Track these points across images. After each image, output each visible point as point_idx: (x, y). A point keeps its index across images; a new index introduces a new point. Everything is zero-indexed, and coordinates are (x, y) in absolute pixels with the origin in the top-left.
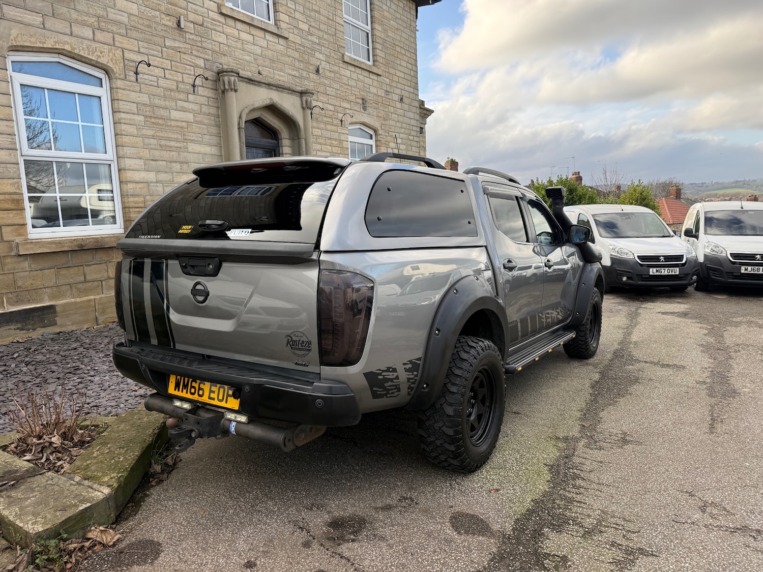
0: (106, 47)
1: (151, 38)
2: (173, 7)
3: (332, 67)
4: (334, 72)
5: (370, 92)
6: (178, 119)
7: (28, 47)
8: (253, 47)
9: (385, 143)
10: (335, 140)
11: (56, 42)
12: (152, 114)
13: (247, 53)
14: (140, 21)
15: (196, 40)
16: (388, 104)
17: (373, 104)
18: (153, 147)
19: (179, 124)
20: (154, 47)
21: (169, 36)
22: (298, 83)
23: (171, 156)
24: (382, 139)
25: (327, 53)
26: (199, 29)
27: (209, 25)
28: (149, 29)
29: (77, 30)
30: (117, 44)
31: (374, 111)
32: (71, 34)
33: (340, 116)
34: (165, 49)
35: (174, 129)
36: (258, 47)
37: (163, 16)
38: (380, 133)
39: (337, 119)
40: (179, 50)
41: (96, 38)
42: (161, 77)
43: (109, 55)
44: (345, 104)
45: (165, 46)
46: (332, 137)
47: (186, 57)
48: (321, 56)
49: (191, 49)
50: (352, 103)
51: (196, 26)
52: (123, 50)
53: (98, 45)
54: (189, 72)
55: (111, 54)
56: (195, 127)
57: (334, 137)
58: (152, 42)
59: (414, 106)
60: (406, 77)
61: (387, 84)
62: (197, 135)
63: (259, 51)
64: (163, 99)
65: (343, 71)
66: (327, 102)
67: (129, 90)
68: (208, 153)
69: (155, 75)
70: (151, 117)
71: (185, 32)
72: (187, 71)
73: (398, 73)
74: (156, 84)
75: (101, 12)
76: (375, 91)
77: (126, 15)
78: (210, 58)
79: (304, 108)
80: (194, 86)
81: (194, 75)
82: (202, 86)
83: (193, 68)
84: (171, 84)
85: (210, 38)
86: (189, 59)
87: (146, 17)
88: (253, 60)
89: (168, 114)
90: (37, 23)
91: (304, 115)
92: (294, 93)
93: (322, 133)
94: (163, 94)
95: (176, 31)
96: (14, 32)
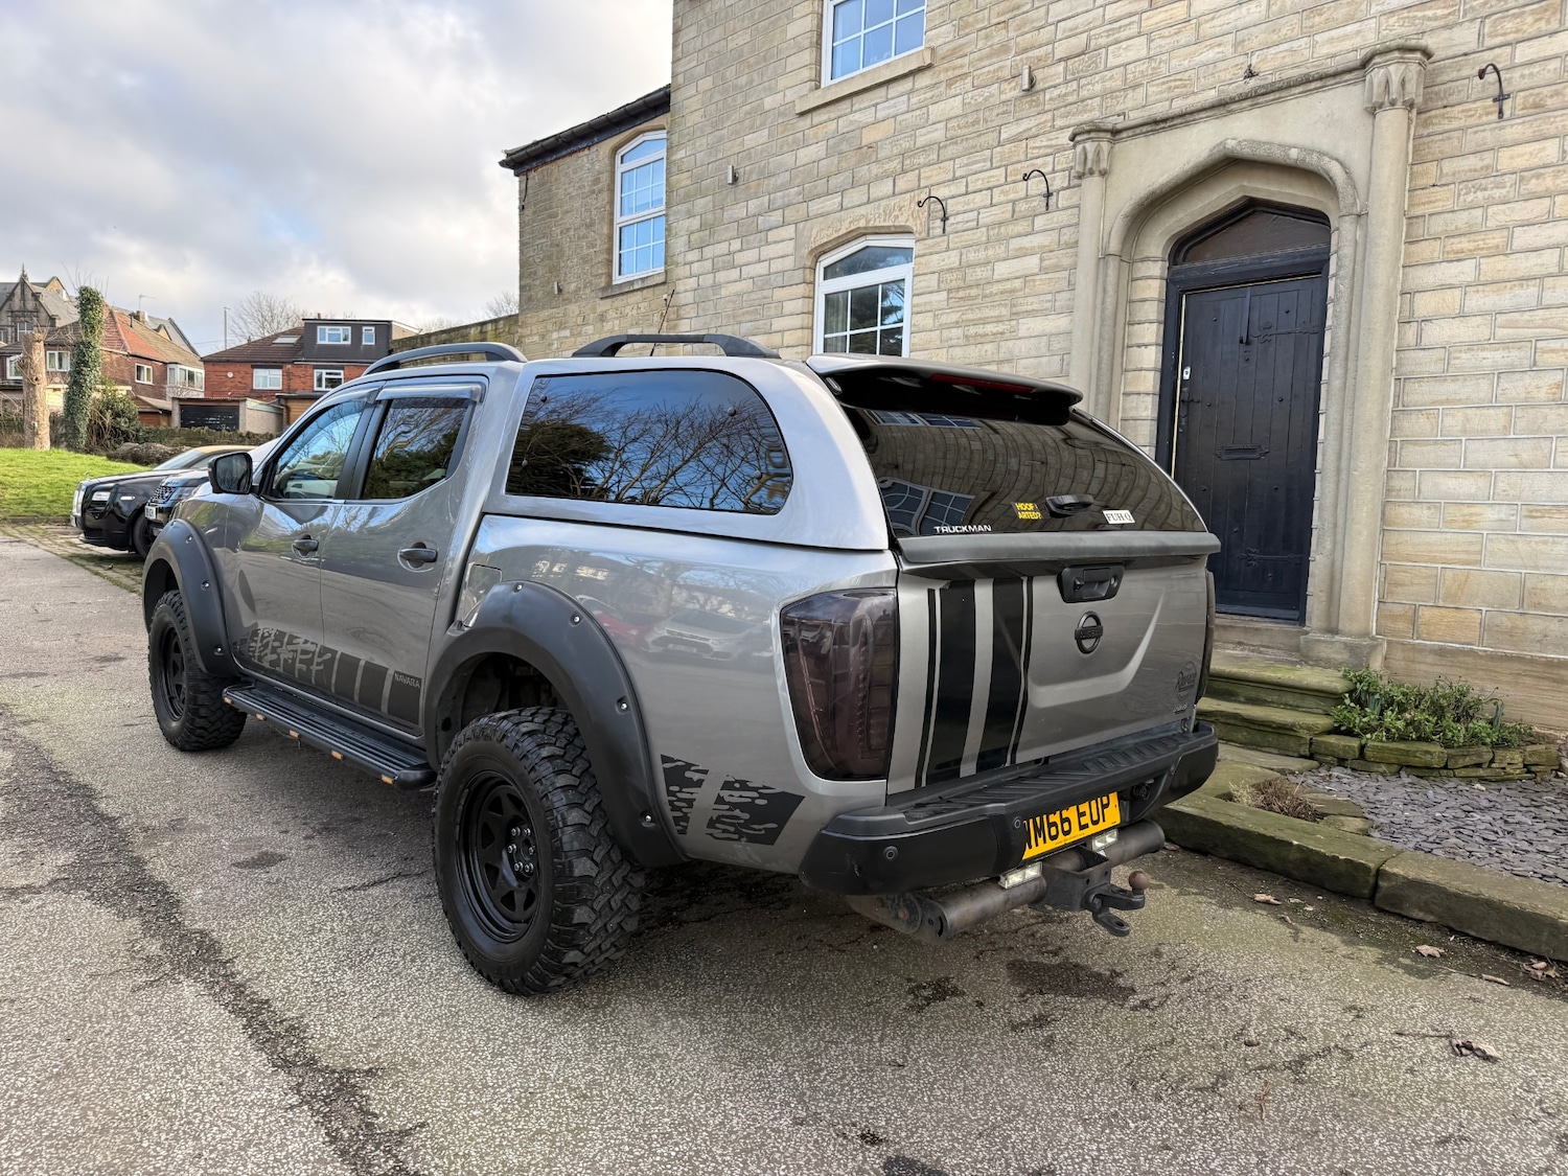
0: (908, 196)
1: (977, 141)
2: (1025, 56)
6: (1005, 276)
11: (852, 223)
12: (962, 285)
13: (1208, 43)
14: (963, 122)
15: (1066, 95)
18: (954, 342)
19: (1008, 286)
20: (978, 156)
21: (1009, 119)
23: (983, 353)
26: (1078, 64)
27: (1103, 41)
28: (975, 129)
29: (875, 191)
30: (923, 183)
32: (868, 202)
34: (998, 149)
35: (996, 298)
37: (1005, 86)
40: (1025, 135)
41: (896, 191)
42: (985, 207)
43: (909, 208)
45: (999, 143)
47: (1037, 142)
49: (1053, 119)
51: (1070, 62)
52: (930, 188)
53: (898, 199)
55: (913, 205)
56: (1041, 283)
58: (978, 148)
62: (1042, 297)
64: (983, 247)
67: (931, 254)
68: (1061, 330)
69: (977, 206)
70: (958, 289)
71: (1044, 90)
74: (975, 224)
77: (942, 125)
78: (1094, 115)
79: (1373, 111)
80: (1048, 195)
81: (1054, 171)
82: (1067, 188)
83: (1050, 158)
84: (1002, 213)
85: (1102, 67)
86: (1044, 144)
87: (974, 108)
88: (1229, 50)
89: (990, 273)
90: (836, 207)
91: (1373, 136)
92: (1332, 81)
93: (1564, 152)
94: (984, 239)
95: (1024, 101)
96: (814, 232)
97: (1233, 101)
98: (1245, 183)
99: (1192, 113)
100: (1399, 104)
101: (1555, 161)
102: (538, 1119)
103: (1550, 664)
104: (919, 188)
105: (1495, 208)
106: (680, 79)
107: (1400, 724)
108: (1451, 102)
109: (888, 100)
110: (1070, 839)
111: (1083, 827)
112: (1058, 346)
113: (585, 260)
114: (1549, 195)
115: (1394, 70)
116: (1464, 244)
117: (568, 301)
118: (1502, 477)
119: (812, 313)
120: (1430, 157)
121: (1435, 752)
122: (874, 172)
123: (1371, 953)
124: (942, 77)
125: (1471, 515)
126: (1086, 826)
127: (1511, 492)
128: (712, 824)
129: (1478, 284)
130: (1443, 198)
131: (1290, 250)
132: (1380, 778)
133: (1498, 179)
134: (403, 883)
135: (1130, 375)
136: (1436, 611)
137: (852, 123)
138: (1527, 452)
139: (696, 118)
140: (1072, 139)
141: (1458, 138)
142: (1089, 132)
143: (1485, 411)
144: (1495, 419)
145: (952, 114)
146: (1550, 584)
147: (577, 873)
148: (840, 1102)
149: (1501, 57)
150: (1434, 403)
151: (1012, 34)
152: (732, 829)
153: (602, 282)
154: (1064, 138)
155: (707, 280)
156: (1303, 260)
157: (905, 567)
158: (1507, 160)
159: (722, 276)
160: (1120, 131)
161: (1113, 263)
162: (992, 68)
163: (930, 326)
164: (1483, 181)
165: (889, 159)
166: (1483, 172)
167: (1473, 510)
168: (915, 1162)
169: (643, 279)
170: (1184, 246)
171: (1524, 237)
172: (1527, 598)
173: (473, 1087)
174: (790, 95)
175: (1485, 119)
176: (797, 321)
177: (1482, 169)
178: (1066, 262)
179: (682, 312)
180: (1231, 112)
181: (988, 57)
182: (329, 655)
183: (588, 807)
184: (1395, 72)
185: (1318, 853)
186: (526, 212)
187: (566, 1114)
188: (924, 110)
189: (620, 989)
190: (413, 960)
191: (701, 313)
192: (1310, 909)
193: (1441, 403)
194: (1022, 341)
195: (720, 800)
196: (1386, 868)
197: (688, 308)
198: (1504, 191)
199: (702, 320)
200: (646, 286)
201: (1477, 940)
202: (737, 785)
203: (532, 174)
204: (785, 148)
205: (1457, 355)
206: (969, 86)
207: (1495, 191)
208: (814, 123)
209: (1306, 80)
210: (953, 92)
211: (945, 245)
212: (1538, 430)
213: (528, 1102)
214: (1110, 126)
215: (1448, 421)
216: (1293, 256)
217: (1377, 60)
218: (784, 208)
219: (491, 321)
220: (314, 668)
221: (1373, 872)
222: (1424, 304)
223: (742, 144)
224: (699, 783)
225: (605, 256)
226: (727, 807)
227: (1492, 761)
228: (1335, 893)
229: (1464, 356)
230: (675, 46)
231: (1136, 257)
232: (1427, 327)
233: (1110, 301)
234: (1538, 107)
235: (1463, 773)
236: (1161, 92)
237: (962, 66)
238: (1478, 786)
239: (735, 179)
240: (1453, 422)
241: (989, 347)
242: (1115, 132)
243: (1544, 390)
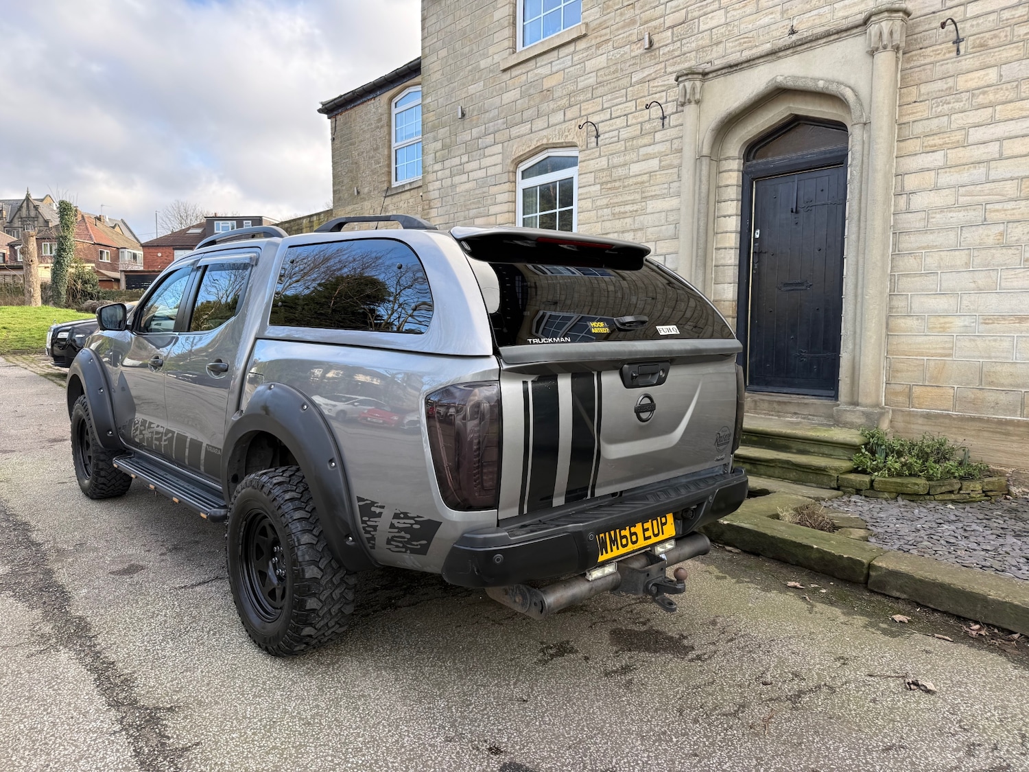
0: (574, 122)
1: (617, 84)
2: (646, 26)
6: (637, 173)
12: (610, 179)
13: (764, 12)
14: (607, 71)
15: (673, 50)
18: (605, 218)
19: (639, 179)
20: (618, 94)
21: (637, 68)
23: (624, 225)
26: (681, 30)
27: (696, 14)
28: (615, 76)
29: (552, 119)
30: (583, 113)
32: (548, 127)
34: (631, 89)
35: (632, 188)
37: (634, 46)
40: (648, 79)
41: (566, 119)
42: (623, 127)
43: (575, 130)
45: (631, 84)
47: (656, 83)
49: (666, 67)
51: (675, 29)
52: (587, 117)
53: (567, 124)
55: (577, 128)
56: (660, 177)
58: (617, 89)
62: (661, 186)
64: (623, 154)
67: (589, 160)
68: (674, 208)
69: (618, 127)
70: (607, 183)
71: (659, 48)
74: (616, 139)
77: (594, 74)
78: (693, 63)
79: (872, 53)
80: (664, 118)
81: (666, 102)
82: (677, 112)
83: (664, 94)
84: (635, 130)
85: (696, 31)
86: (660, 84)
87: (614, 62)
88: (778, 16)
89: (627, 171)
90: (528, 131)
91: (873, 69)
92: (845, 35)
93: (1001, 76)
94: (623, 148)
95: (646, 56)
96: (514, 148)
97: (780, 50)
98: (791, 105)
99: (754, 59)
100: (889, 48)
101: (995, 82)
102: (275, 739)
103: (1001, 422)
104: (580, 116)
105: (956, 115)
106: (427, 50)
107: (897, 466)
108: (925, 46)
109: (559, 59)
110: (636, 547)
111: (646, 539)
112: (672, 218)
113: (374, 172)
114: (991, 105)
115: (884, 25)
116: (936, 140)
117: (364, 199)
118: (965, 297)
119: (515, 202)
120: (912, 83)
121: (921, 483)
122: (551, 107)
123: (860, 620)
124: (594, 42)
125: (945, 323)
126: (649, 538)
127: (972, 307)
128: (389, 542)
129: (947, 167)
130: (922, 110)
131: (823, 149)
132: (884, 502)
133: (958, 96)
134: (218, 583)
135: (719, 236)
136: (924, 389)
137: (536, 75)
138: (982, 279)
139: (438, 76)
140: (677, 80)
141: (930, 69)
142: (687, 75)
143: (953, 252)
144: (960, 258)
145: (600, 66)
146: (999, 368)
147: (307, 575)
148: (479, 725)
149: (957, 14)
150: (919, 248)
151: (637, 12)
152: (401, 545)
153: (385, 186)
154: (671, 80)
155: (448, 182)
156: (832, 155)
157: (505, 367)
158: (963, 83)
159: (457, 179)
160: (707, 74)
161: (705, 161)
162: (625, 35)
163: (590, 208)
164: (948, 98)
165: (561, 98)
166: (948, 92)
167: (947, 320)
168: (522, 766)
169: (410, 184)
170: (753, 149)
171: (976, 135)
172: (984, 378)
173: (237, 719)
174: (497, 58)
175: (948, 56)
176: (505, 207)
177: (947, 89)
178: (676, 162)
179: (432, 204)
180: (779, 58)
181: (623, 27)
182: (170, 435)
183: (316, 532)
184: (885, 26)
185: (830, 553)
186: (336, 142)
187: (295, 735)
188: (582, 65)
189: (347, 652)
190: (214, 634)
191: (444, 204)
192: (824, 591)
193: (924, 248)
194: (649, 216)
195: (392, 526)
196: (874, 562)
197: (436, 201)
198: (962, 104)
199: (445, 208)
200: (414, 188)
201: (934, 610)
202: (402, 516)
203: (339, 117)
204: (495, 94)
205: (934, 215)
206: (610, 48)
207: (955, 104)
208: (513, 76)
209: (828, 34)
210: (600, 52)
211: (597, 154)
212: (988, 265)
213: (270, 728)
214: (701, 71)
215: (929, 260)
216: (825, 153)
217: (873, 19)
218: (494, 133)
219: (316, 214)
220: (163, 443)
221: (866, 566)
222: (911, 182)
223: (467, 92)
224: (380, 514)
225: (387, 169)
226: (396, 530)
227: (960, 489)
228: (842, 580)
229: (938, 216)
230: (423, 29)
231: (722, 157)
232: (913, 197)
233: (704, 188)
234: (983, 46)
235: (941, 497)
236: (735, 46)
237: (606, 35)
238: (950, 506)
239: (463, 115)
240: (932, 261)
241: (629, 220)
242: (705, 74)
243: (992, 238)
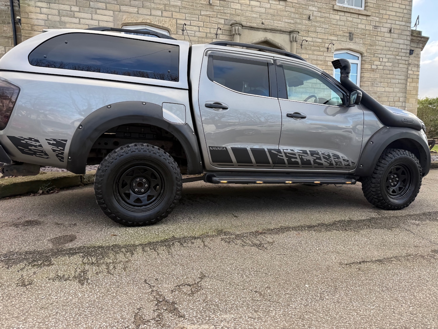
0: (168, 19)
1: (193, 11)
3: (323, 15)
4: (325, 17)
5: (357, 28)
7: (130, 23)
8: (259, 9)
9: (370, 62)
10: (321, 61)
11: (143, 19)
13: (254, 13)
14: (188, 4)
15: (220, 10)
16: (376, 35)
17: (360, 36)
20: (194, 16)
21: (203, 9)
22: (292, 27)
24: (367, 59)
25: (319, 6)
26: (223, 3)
28: (192, 7)
29: (153, 12)
30: (174, 17)
31: (361, 41)
33: (327, 45)
34: (201, 16)
36: (263, 9)
38: (365, 55)
39: (325, 47)
40: (209, 16)
41: (163, 15)
42: (197, 31)
43: (169, 23)
44: (332, 37)
45: (201, 15)
46: (318, 59)
47: (213, 19)
48: (314, 9)
49: (217, 15)
50: (339, 36)
51: (221, 2)
52: (177, 19)
53: (164, 18)
54: (214, 27)
55: (170, 22)
57: (320, 59)
58: (193, 14)
59: (405, 35)
60: (398, 14)
61: (376, 21)
63: (263, 10)
64: (197, 42)
65: (332, 16)
66: (316, 37)
69: (194, 30)
71: (213, 6)
72: (213, 27)
73: (389, 13)
74: (194, 35)
75: (167, 2)
76: (363, 27)
79: (291, 41)
80: (217, 34)
82: (222, 34)
84: (203, 35)
86: (215, 20)
90: (135, 12)
92: (284, 33)
95: (208, 6)
104: (172, 17)
122: (154, 6)
160: (244, 26)
175: (299, 48)
211: (184, 38)
218: (106, 3)
236: (245, 20)
